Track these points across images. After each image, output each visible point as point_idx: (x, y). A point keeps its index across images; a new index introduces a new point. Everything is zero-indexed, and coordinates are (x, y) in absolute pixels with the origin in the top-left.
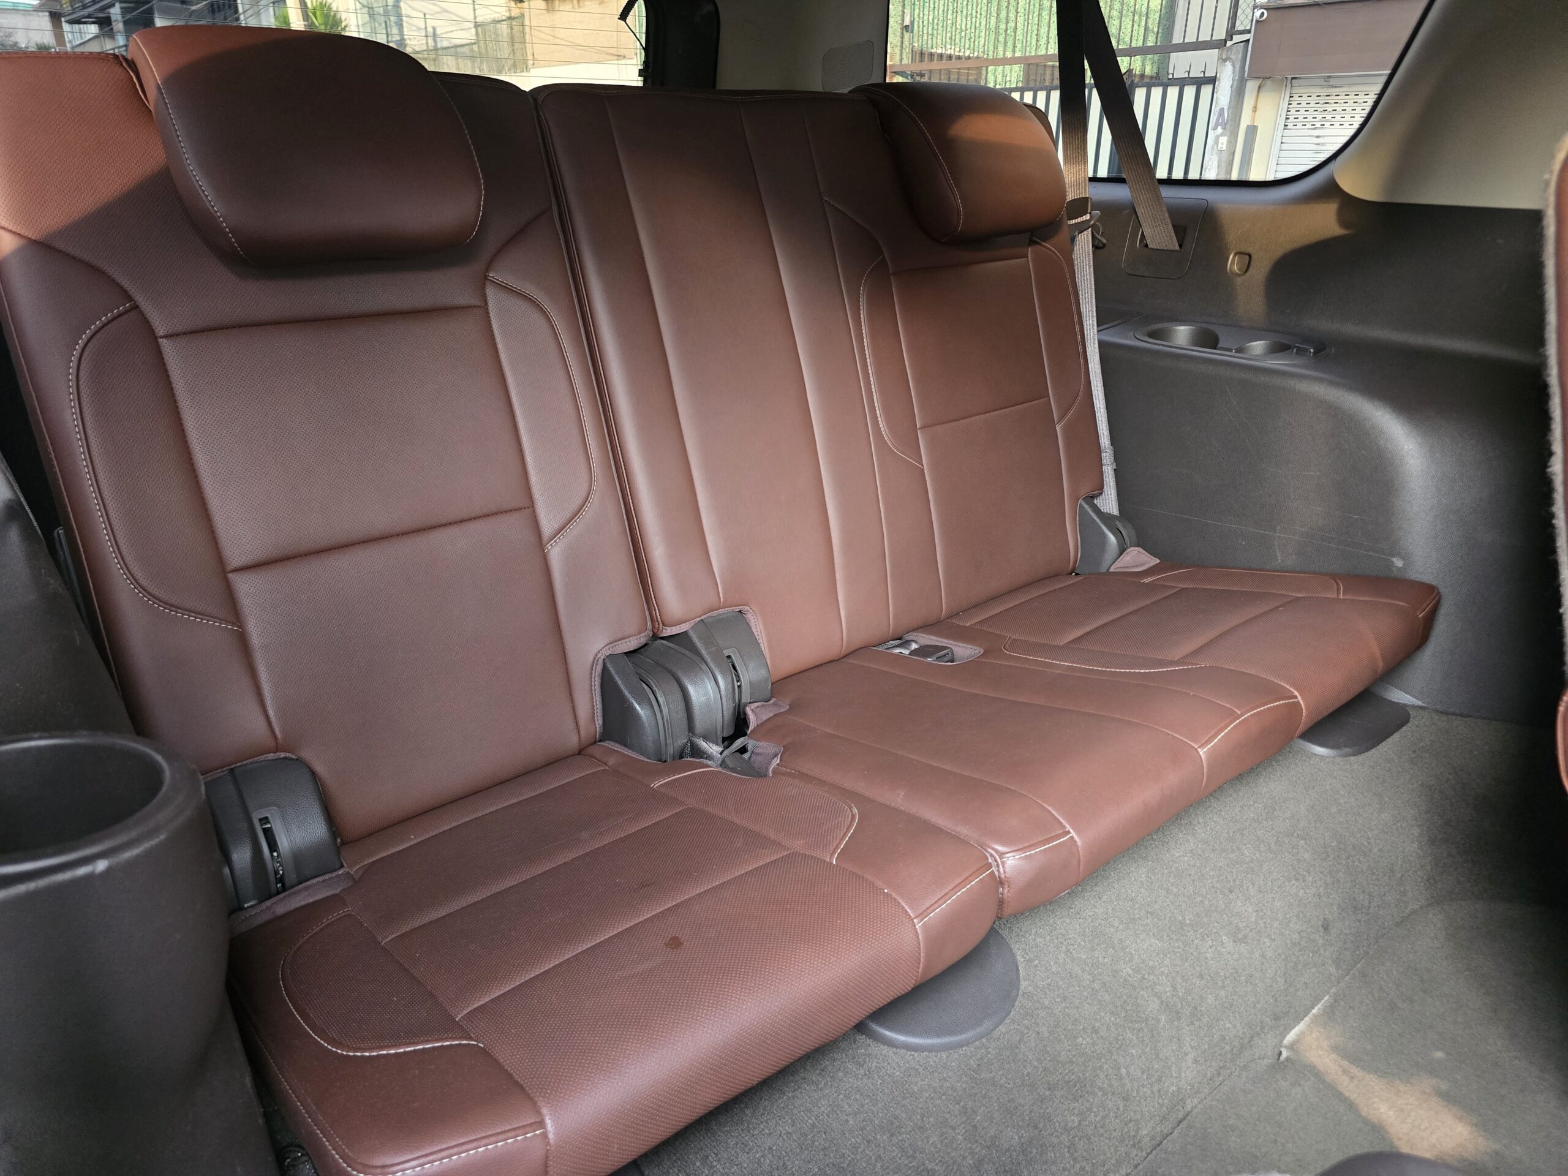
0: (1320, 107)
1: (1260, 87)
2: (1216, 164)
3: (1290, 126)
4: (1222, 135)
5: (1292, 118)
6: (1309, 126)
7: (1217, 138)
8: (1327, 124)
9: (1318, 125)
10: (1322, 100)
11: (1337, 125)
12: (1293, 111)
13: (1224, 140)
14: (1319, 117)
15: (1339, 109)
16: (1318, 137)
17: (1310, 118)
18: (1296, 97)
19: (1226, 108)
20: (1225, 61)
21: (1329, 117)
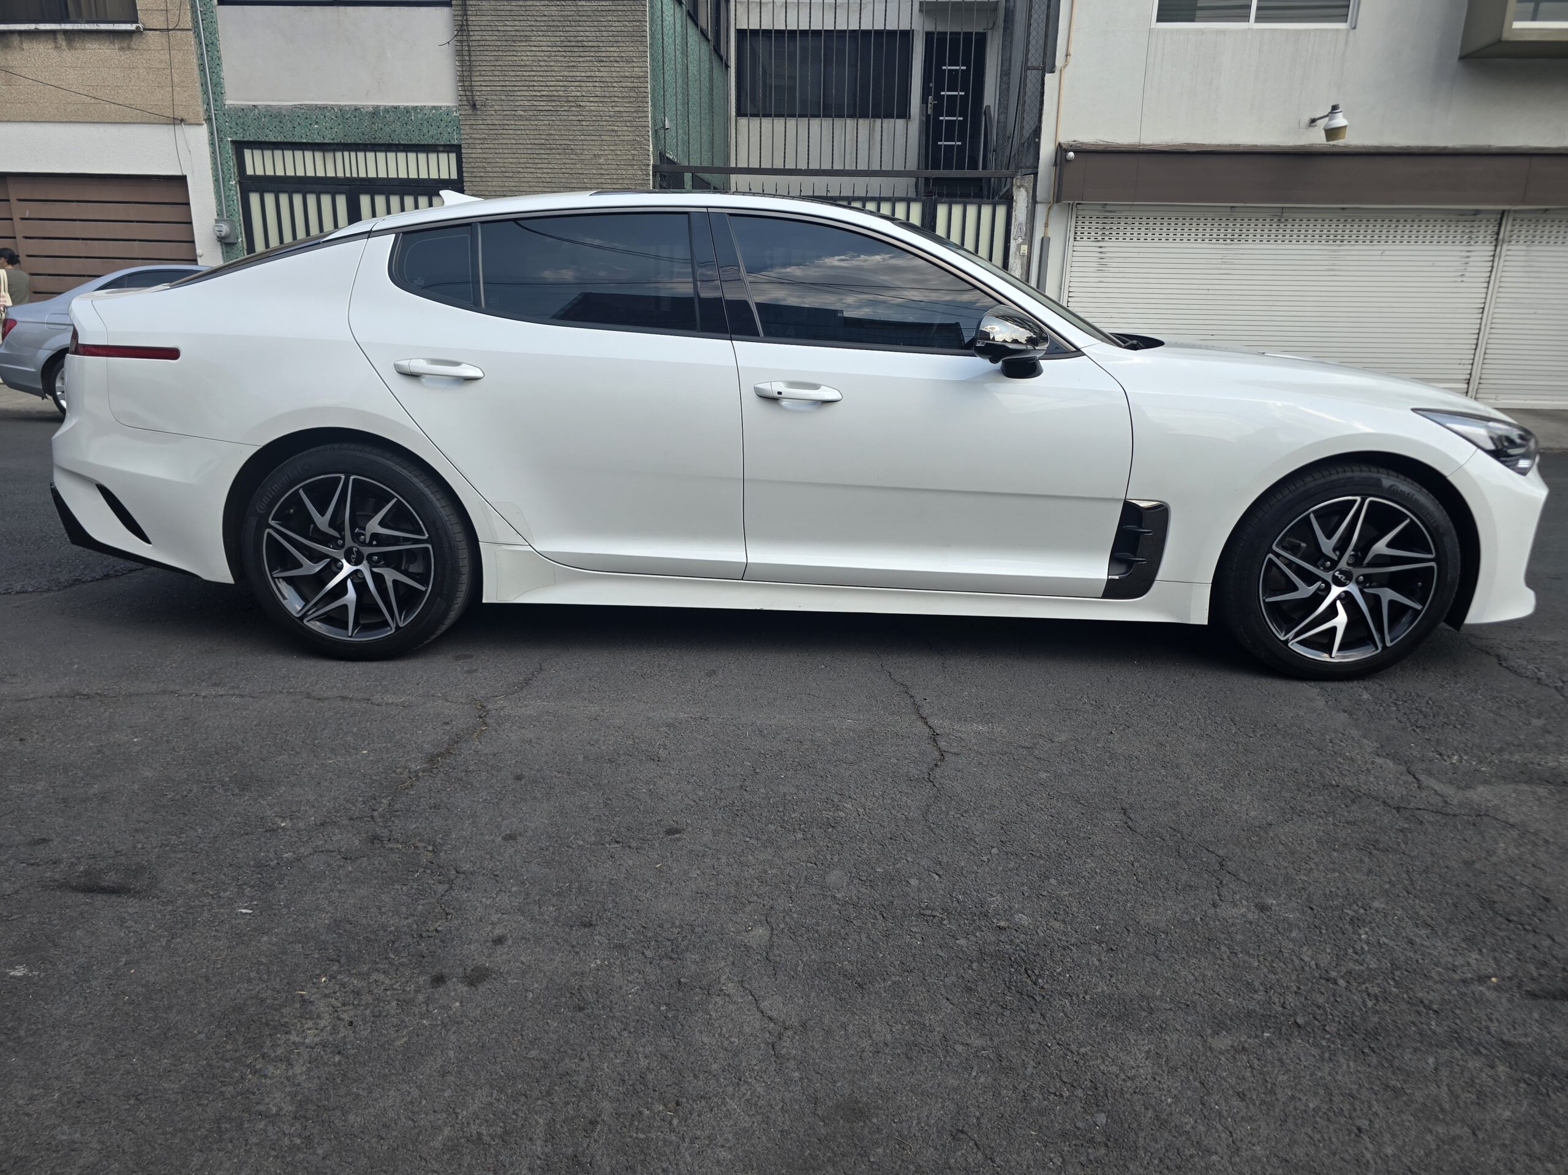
0: (1100, 226)
1: (1049, 209)
2: (1019, 266)
3: (1078, 238)
4: (1022, 243)
5: (1079, 233)
6: (1092, 239)
7: (1019, 246)
8: (1107, 238)
9: (1100, 238)
10: (1101, 221)
11: (1114, 239)
12: (1079, 228)
13: (1024, 248)
14: (1100, 233)
15: (1115, 228)
16: (1100, 247)
17: (1093, 234)
18: (1080, 218)
19: (1024, 223)
20: (1020, 187)
21: (1107, 233)
